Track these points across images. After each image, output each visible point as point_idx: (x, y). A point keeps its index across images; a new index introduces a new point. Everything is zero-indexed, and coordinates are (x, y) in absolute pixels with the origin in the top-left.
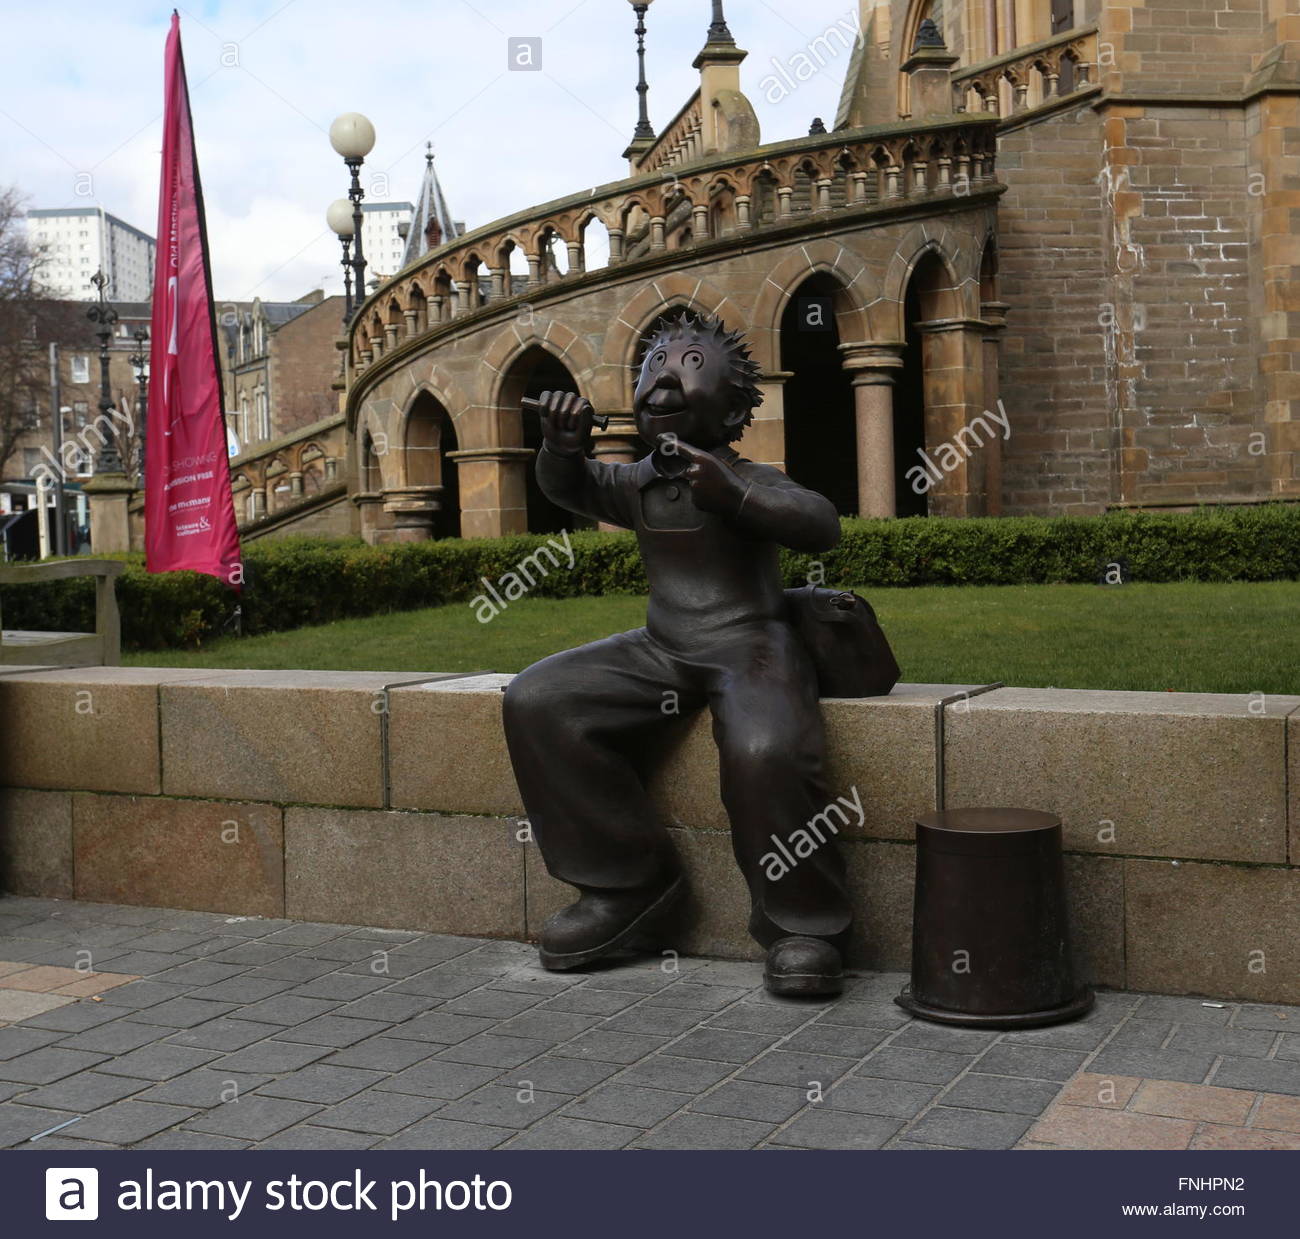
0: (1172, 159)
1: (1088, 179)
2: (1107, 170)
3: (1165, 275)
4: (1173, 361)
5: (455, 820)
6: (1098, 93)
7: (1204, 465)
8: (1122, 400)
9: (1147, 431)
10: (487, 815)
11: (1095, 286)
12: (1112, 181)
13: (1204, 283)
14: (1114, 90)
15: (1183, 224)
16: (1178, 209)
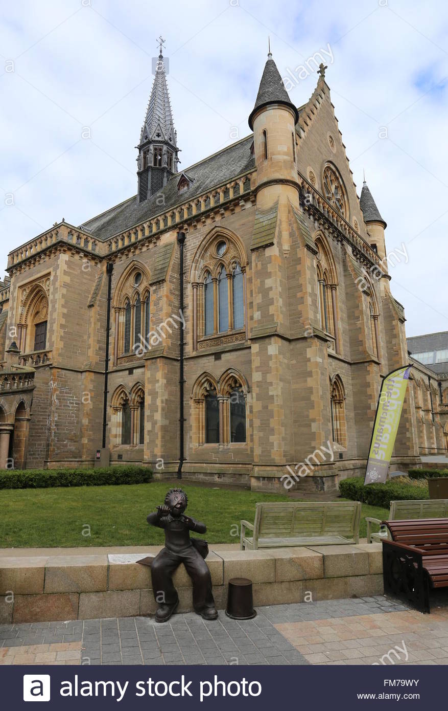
0: (66, 382)
1: (47, 384)
2: (52, 382)
3: (63, 407)
4: (63, 427)
5: (124, 592)
6: (51, 365)
7: (67, 452)
8: (50, 436)
9: (56, 443)
10: (132, 590)
11: (46, 408)
12: (53, 385)
13: (71, 410)
14: (55, 365)
15: (67, 396)
16: (66, 393)
